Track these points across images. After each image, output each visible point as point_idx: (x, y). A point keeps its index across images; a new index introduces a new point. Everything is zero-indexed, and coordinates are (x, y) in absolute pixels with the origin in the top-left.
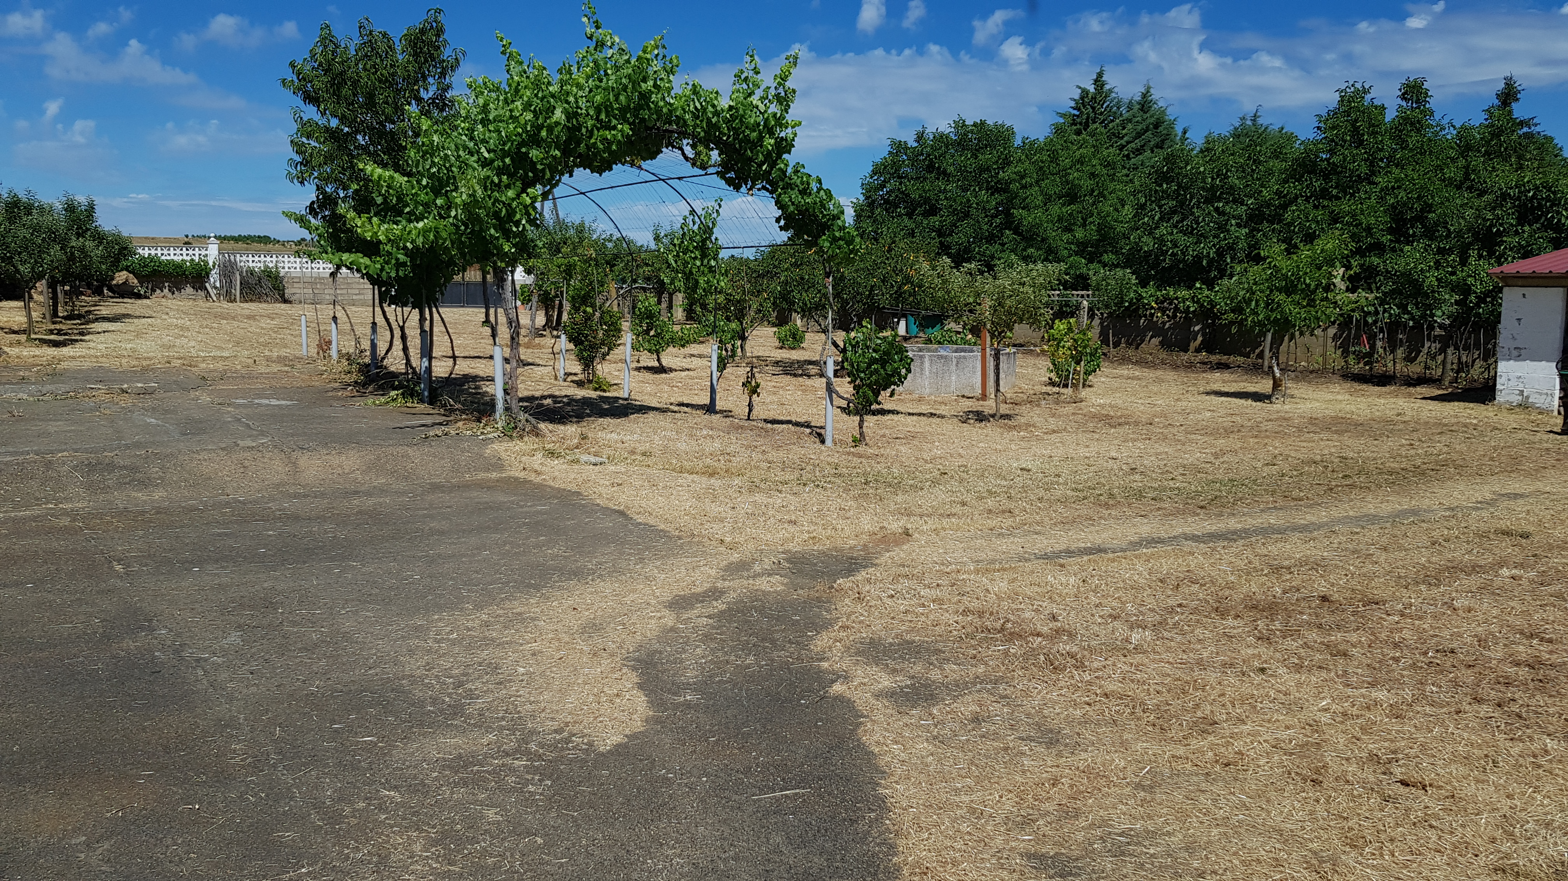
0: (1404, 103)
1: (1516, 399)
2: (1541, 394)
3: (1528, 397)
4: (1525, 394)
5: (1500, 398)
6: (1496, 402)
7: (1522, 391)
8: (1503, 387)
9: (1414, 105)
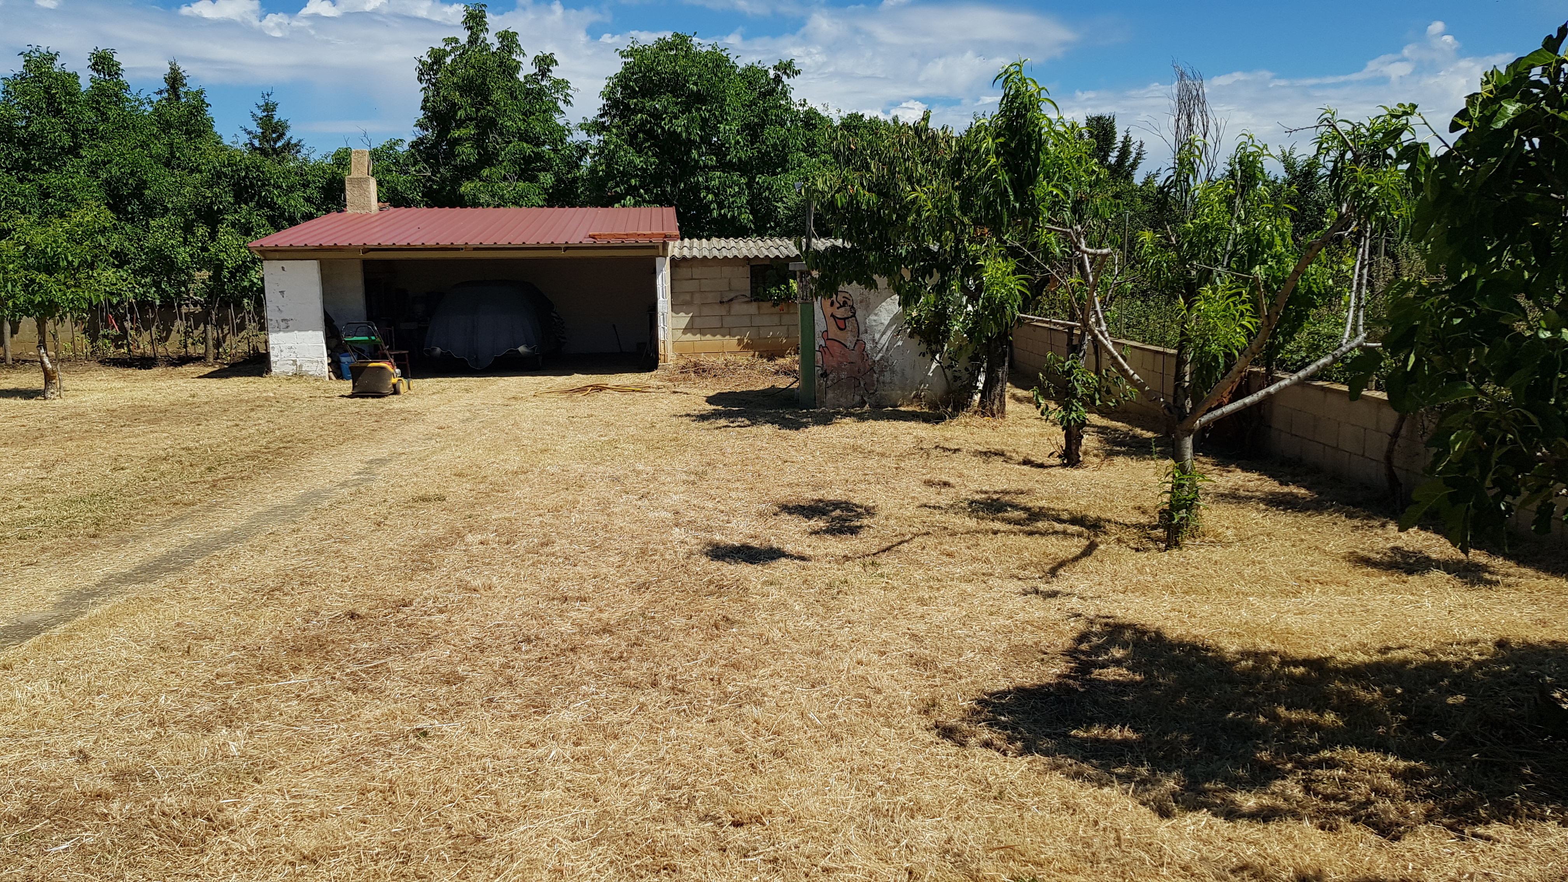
0: (96, 74)
1: (291, 369)
2: (312, 362)
3: (301, 366)
4: (298, 364)
5: (275, 369)
6: (273, 373)
7: (295, 361)
8: (276, 359)
9: (107, 77)
